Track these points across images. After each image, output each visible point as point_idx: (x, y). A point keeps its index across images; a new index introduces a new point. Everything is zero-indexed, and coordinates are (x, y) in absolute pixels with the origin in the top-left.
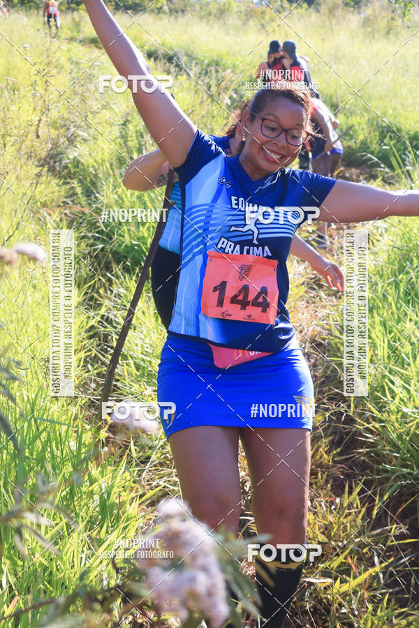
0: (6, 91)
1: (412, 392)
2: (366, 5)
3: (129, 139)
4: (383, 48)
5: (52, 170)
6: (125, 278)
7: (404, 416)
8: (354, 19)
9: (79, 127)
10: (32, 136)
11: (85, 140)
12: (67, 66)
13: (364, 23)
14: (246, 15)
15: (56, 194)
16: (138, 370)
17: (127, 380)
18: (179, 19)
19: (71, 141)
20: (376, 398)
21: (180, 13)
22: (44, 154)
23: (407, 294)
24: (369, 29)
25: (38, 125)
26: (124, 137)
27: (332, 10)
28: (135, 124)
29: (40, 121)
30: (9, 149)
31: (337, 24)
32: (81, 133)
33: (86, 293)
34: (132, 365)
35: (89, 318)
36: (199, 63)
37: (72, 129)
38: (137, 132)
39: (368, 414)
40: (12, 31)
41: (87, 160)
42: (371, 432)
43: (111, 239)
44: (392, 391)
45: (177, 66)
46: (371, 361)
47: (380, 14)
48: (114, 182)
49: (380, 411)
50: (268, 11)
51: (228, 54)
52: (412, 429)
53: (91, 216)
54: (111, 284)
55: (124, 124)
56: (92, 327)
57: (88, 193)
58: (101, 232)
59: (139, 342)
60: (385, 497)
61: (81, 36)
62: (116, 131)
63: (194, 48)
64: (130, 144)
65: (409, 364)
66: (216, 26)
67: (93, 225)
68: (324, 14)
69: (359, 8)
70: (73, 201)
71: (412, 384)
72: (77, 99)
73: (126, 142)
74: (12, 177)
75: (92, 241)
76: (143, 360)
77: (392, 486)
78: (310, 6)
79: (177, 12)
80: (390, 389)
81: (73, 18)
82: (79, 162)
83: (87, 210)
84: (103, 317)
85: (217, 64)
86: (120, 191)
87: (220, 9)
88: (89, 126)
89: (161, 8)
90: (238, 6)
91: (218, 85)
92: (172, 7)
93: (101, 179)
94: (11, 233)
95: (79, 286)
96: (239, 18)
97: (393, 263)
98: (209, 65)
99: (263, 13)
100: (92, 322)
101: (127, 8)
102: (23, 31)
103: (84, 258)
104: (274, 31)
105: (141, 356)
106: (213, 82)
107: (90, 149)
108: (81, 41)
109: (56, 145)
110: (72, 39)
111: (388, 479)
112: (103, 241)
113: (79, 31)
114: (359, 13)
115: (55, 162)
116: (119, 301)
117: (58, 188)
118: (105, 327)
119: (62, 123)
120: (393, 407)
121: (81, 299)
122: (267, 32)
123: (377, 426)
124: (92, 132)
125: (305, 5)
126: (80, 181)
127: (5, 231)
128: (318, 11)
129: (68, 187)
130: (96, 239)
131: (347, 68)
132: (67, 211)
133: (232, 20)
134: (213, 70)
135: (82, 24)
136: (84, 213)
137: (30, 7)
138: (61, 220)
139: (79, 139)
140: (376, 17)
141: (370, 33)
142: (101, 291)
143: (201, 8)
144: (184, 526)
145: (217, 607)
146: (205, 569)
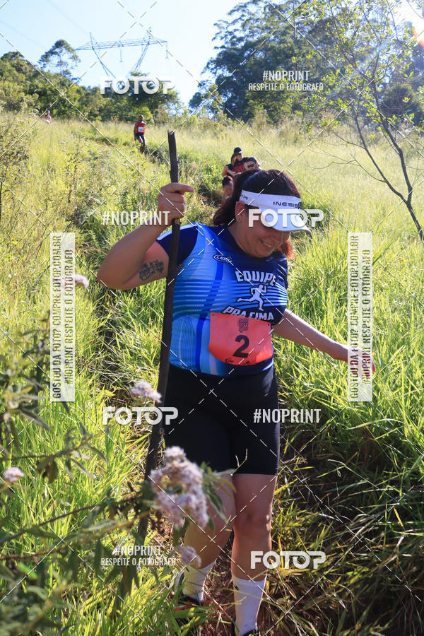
0: (47, 171)
1: (310, 372)
2: (281, 124)
3: (127, 204)
4: (291, 152)
5: (76, 223)
6: (123, 295)
7: (305, 388)
8: (274, 132)
9: (95, 196)
10: (65, 201)
11: (98, 204)
12: (87, 156)
13: (280, 135)
14: (205, 127)
15: (79, 239)
16: (131, 355)
17: (125, 362)
19: (90, 204)
20: (287, 376)
21: (162, 124)
22: (72, 213)
23: (307, 309)
24: (283, 139)
25: (70, 194)
26: (124, 203)
27: (260, 126)
28: (132, 194)
29: (70, 192)
30: (50, 209)
31: (263, 134)
32: (96, 200)
33: (98, 305)
34: (128, 352)
35: (99, 321)
37: (90, 197)
38: (132, 200)
39: (281, 386)
40: (52, 133)
41: (98, 217)
42: (283, 398)
44: (297, 372)
45: (159, 158)
46: (284, 352)
47: (290, 129)
48: (117, 232)
49: (289, 384)
50: (219, 124)
51: (192, 151)
52: (310, 397)
54: (114, 300)
55: (125, 195)
56: (102, 327)
57: (100, 239)
59: (133, 338)
60: (292, 440)
61: (97, 137)
62: (119, 199)
64: (128, 207)
65: (308, 355)
66: (185, 133)
68: (255, 128)
69: (277, 125)
70: (90, 244)
71: (310, 367)
72: (95, 178)
73: (125, 206)
76: (135, 349)
77: (296, 433)
78: (245, 122)
80: (295, 370)
81: (92, 125)
82: (94, 218)
83: (99, 250)
84: (109, 320)
85: (185, 158)
88: (101, 195)
89: (149, 120)
90: (199, 121)
91: (186, 172)
92: (157, 120)
93: (108, 230)
95: (93, 301)
96: (200, 128)
97: (297, 289)
99: (215, 126)
100: (101, 324)
101: (127, 120)
102: (58, 132)
104: (223, 138)
105: (133, 346)
107: (102, 210)
108: (96, 140)
109: (80, 207)
110: (92, 139)
111: (294, 428)
113: (95, 134)
114: (277, 128)
115: (78, 218)
116: (120, 310)
117: (80, 235)
118: (111, 327)
119: (83, 192)
120: (297, 382)
121: (94, 308)
122: (218, 138)
123: (287, 394)
124: (103, 199)
125: (242, 122)
126: (95, 231)
128: (251, 126)
129: (86, 234)
132: (86, 251)
133: (196, 130)
135: (98, 129)
136: (97, 252)
137: (64, 117)
138: (82, 256)
139: (94, 204)
140: (288, 131)
141: (283, 141)
142: (108, 304)
143: (175, 121)
144: (182, 465)
145: (202, 517)
146: (195, 493)
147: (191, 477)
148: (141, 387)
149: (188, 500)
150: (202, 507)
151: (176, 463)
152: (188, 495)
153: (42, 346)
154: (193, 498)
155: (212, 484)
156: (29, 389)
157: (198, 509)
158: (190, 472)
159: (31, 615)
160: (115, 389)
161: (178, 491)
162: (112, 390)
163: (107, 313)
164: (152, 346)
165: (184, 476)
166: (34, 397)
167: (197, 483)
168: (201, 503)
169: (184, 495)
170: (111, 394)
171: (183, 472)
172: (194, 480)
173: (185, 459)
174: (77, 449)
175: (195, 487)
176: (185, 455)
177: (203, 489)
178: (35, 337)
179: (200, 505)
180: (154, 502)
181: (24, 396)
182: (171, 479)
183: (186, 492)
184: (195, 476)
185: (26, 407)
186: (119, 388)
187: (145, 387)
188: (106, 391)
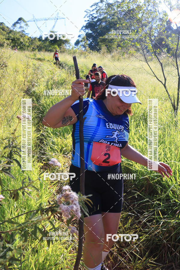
0: (15, 72)
2: (112, 52)
3: (49, 86)
4: (117, 64)
5: (27, 94)
8: (109, 56)
9: (35, 82)
10: (22, 85)
11: (37, 86)
12: (32, 66)
13: (112, 57)
14: (81, 54)
16: (51, 148)
17: (48, 151)
18: (63, 54)
19: (33, 86)
21: (63, 53)
22: (26, 89)
24: (113, 59)
25: (24, 82)
26: (47, 85)
27: (104, 53)
29: (25, 81)
30: (17, 88)
31: (105, 57)
32: (36, 84)
33: (37, 128)
34: (49, 147)
35: (37, 134)
36: (68, 66)
37: (33, 83)
38: (51, 84)
40: (17, 56)
41: (37, 91)
43: (43, 113)
45: (62, 66)
47: (116, 55)
50: (87, 53)
53: (38, 106)
55: (48, 82)
56: (38, 137)
57: (37, 100)
58: (41, 111)
61: (36, 58)
62: (45, 84)
63: (67, 62)
64: (49, 87)
67: (39, 109)
69: (111, 53)
70: (33, 102)
72: (35, 75)
73: (48, 87)
74: (17, 96)
75: (38, 113)
76: (52, 146)
78: (98, 52)
79: (62, 52)
81: (34, 53)
82: (35, 92)
83: (37, 105)
84: (41, 134)
86: (46, 100)
87: (74, 52)
88: (38, 82)
90: (79, 51)
92: (61, 51)
93: (41, 96)
94: (16, 111)
95: (35, 126)
98: (71, 67)
99: (85, 53)
100: (38, 136)
101: (48, 51)
102: (20, 56)
103: (36, 118)
104: (88, 58)
106: (72, 71)
107: (38, 88)
108: (36, 59)
109: (29, 87)
112: (41, 113)
113: (35, 57)
114: (111, 54)
115: (28, 92)
116: (46, 130)
118: (42, 137)
119: (30, 81)
122: (86, 58)
124: (39, 84)
125: (96, 52)
126: (35, 97)
127: (15, 110)
128: (100, 53)
129: (32, 98)
130: (39, 113)
131: (107, 69)
134: (72, 68)
135: (36, 54)
136: (36, 106)
137: (22, 50)
139: (35, 86)
140: (115, 56)
141: (113, 60)
142: (41, 127)
143: (69, 51)
144: (70, 193)
145: (78, 214)
146: (75, 204)
147: (74, 198)
148: (53, 161)
149: (72, 207)
150: (78, 210)
151: (67, 192)
152: (72, 205)
153: (12, 144)
154: (75, 206)
155: (83, 201)
156: (7, 162)
157: (76, 211)
158: (73, 196)
159: (7, 256)
160: (44, 163)
161: (68, 204)
162: (43, 163)
163: (40, 131)
164: (59, 144)
165: (70, 197)
166: (9, 166)
167: (76, 200)
168: (78, 208)
169: (71, 205)
170: (42, 165)
171: (70, 196)
172: (75, 199)
173: (71, 190)
174: (27, 187)
175: (75, 202)
176: (71, 189)
177: (79, 203)
178: (9, 141)
179: (77, 209)
180: (59, 209)
181: (4, 165)
182: (65, 199)
183: (71, 204)
184: (75, 197)
185: (5, 170)
186: (45, 162)
187: (55, 161)
188: (40, 163)
